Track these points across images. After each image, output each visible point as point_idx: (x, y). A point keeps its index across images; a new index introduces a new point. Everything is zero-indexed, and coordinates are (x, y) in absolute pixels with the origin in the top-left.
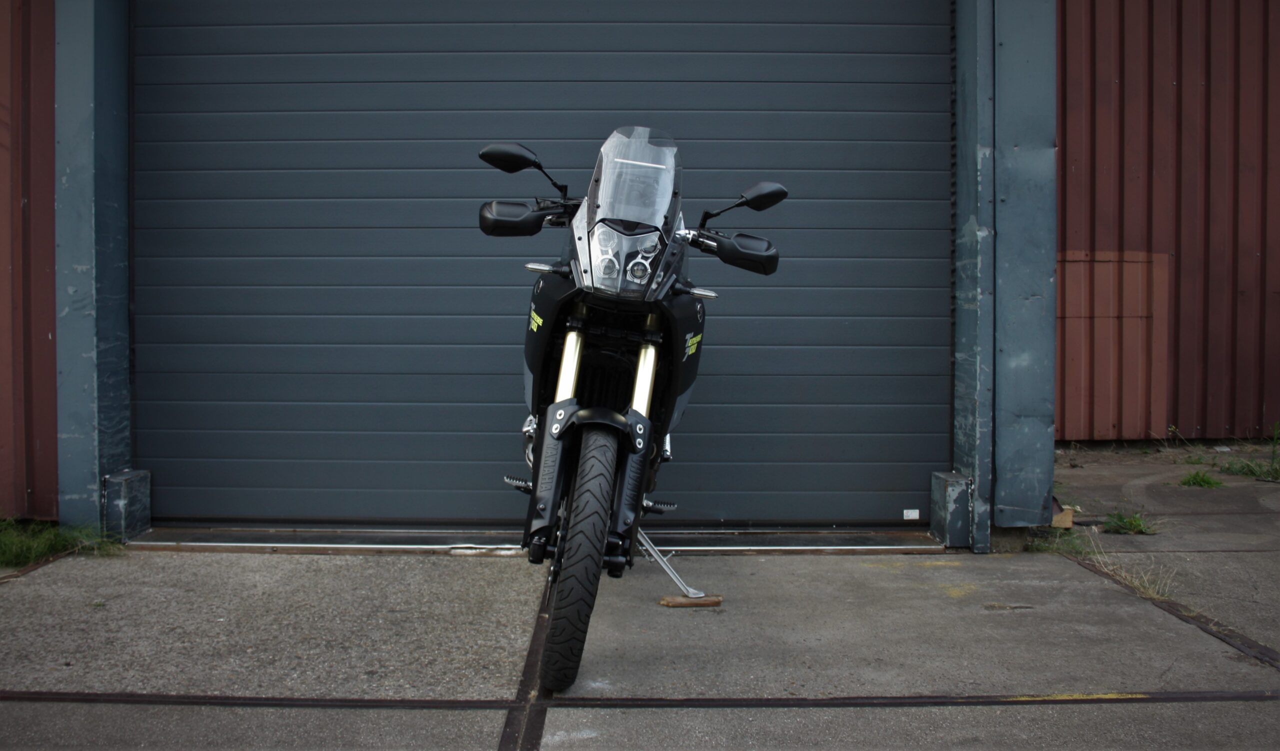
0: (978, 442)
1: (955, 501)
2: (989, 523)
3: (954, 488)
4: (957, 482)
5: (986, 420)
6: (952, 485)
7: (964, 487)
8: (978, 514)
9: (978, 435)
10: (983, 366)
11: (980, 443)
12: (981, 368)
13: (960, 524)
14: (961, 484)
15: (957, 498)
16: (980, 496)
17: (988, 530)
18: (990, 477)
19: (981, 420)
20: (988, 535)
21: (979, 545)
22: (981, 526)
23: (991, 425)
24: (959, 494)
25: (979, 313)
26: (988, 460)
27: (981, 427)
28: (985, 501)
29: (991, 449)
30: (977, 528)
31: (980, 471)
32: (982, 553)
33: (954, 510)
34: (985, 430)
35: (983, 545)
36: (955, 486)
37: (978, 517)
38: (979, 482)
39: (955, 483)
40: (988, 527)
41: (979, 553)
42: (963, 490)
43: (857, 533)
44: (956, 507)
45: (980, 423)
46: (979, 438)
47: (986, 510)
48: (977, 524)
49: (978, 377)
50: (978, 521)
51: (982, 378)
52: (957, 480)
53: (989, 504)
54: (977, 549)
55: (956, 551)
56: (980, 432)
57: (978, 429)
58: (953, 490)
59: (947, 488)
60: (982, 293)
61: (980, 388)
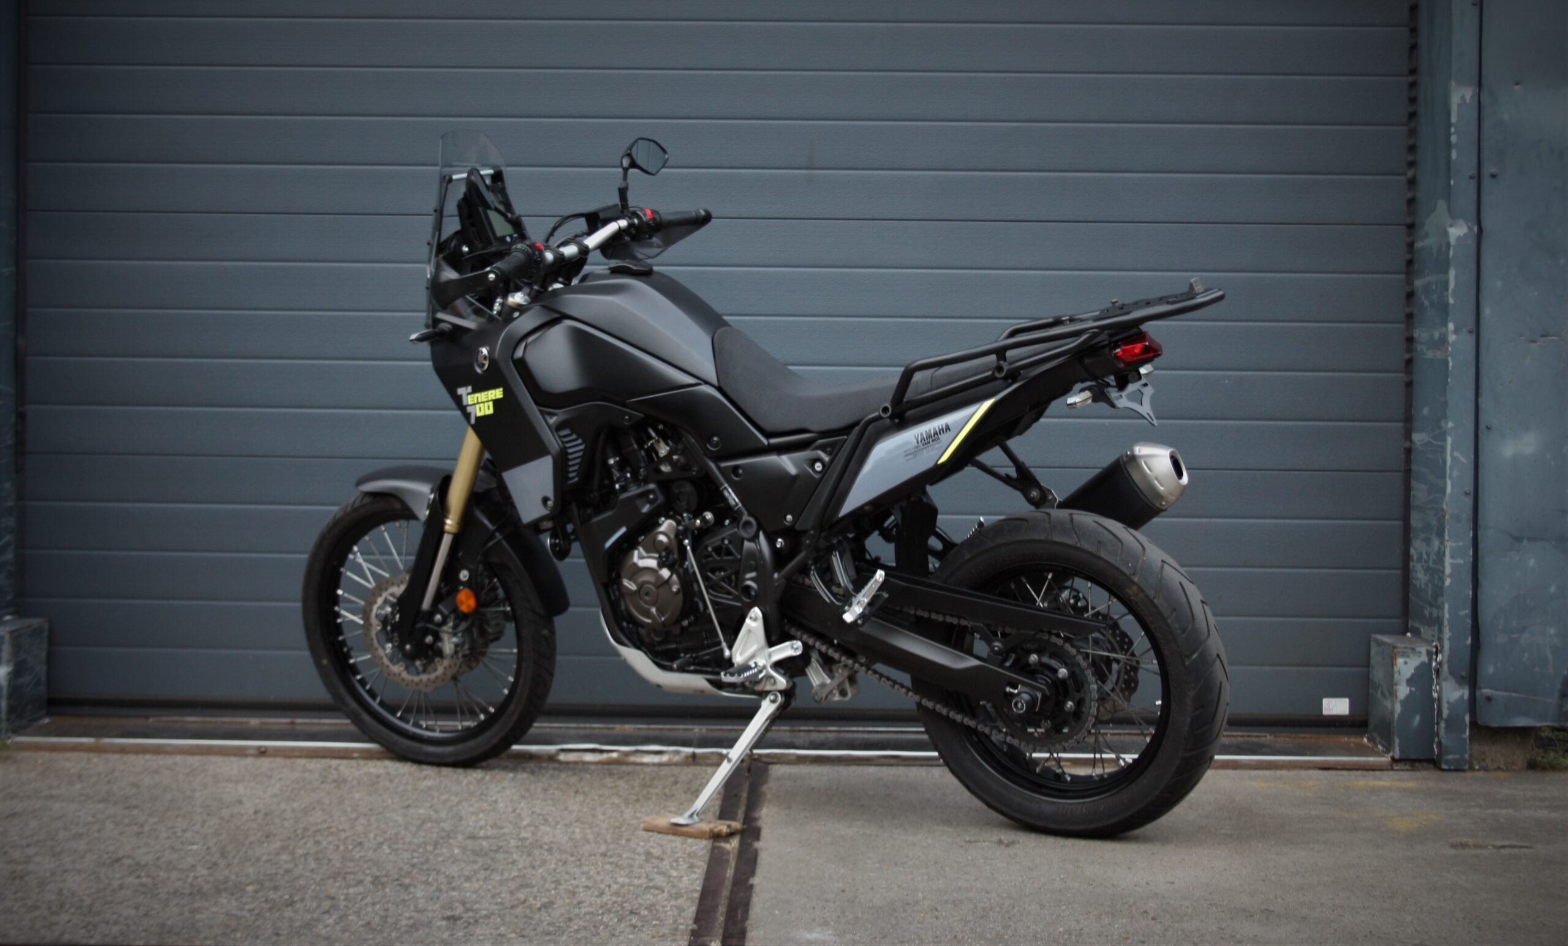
0: (1448, 582)
1: (1409, 682)
2: (1467, 718)
3: (1407, 660)
4: (1413, 649)
5: (1461, 544)
6: (1404, 654)
7: (1425, 658)
8: (1448, 702)
9: (1448, 570)
10: (1456, 454)
11: (1451, 583)
12: (1453, 458)
13: (1417, 720)
14: (1420, 653)
15: (1413, 675)
16: (1452, 673)
17: (1465, 732)
18: (1469, 641)
19: (1454, 545)
20: (1465, 740)
21: (1450, 757)
22: (1453, 724)
23: (1471, 553)
24: (1417, 669)
25: (1451, 364)
26: (1466, 612)
27: (1452, 557)
28: (1461, 681)
29: (1471, 593)
30: (1446, 728)
31: (1451, 630)
32: (1456, 770)
33: (1408, 698)
34: (1461, 561)
35: (1457, 756)
36: (1408, 656)
37: (1449, 709)
38: (1450, 649)
39: (1409, 651)
40: (1466, 725)
41: (1450, 770)
42: (1423, 664)
43: (1242, 736)
44: (1410, 690)
45: (1452, 549)
46: (1451, 576)
47: (1462, 697)
48: (1446, 721)
49: (1448, 472)
50: (1449, 716)
51: (1455, 473)
52: (1412, 646)
53: (1467, 687)
54: (1447, 762)
55: (1412, 766)
56: (1452, 565)
57: (1448, 561)
58: (1406, 663)
59: (1396, 659)
60: (1456, 331)
61: (1452, 490)
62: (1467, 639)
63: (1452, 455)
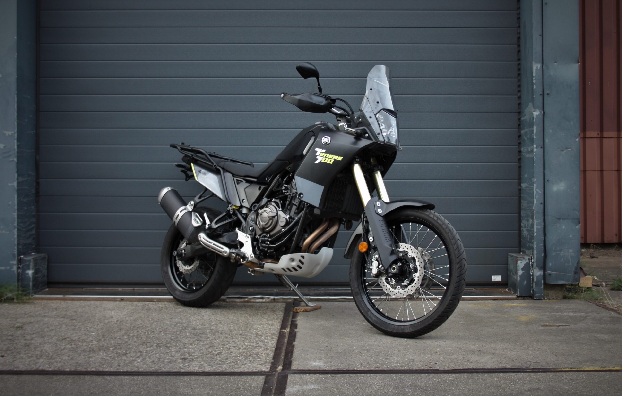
0: (535, 234)
1: (523, 269)
2: (543, 282)
3: (522, 262)
4: (524, 258)
5: (539, 221)
6: (520, 260)
7: (528, 261)
8: (536, 276)
9: (535, 230)
10: (537, 190)
11: (536, 235)
12: (536, 191)
13: (525, 282)
14: (526, 259)
15: (524, 267)
16: (537, 266)
17: (542, 286)
18: (543, 255)
19: (537, 221)
20: (542, 289)
21: (537, 295)
22: (538, 283)
23: (543, 224)
24: (525, 265)
25: (535, 159)
26: (542, 244)
27: (536, 226)
28: (540, 269)
29: (543, 238)
30: (535, 285)
31: (537, 251)
32: (539, 299)
33: (522, 275)
34: (539, 227)
35: (539, 295)
36: (522, 260)
37: (536, 278)
38: (537, 257)
40: (542, 284)
41: (537, 299)
42: (527, 263)
44: (523, 272)
45: (537, 223)
46: (536, 232)
47: (541, 274)
48: (535, 282)
49: (535, 196)
50: (536, 280)
51: (537, 197)
52: (523, 257)
53: (542, 271)
54: (536, 297)
55: (524, 298)
56: (536, 228)
59: (518, 261)
60: (536, 148)
61: (536, 203)
62: (542, 254)
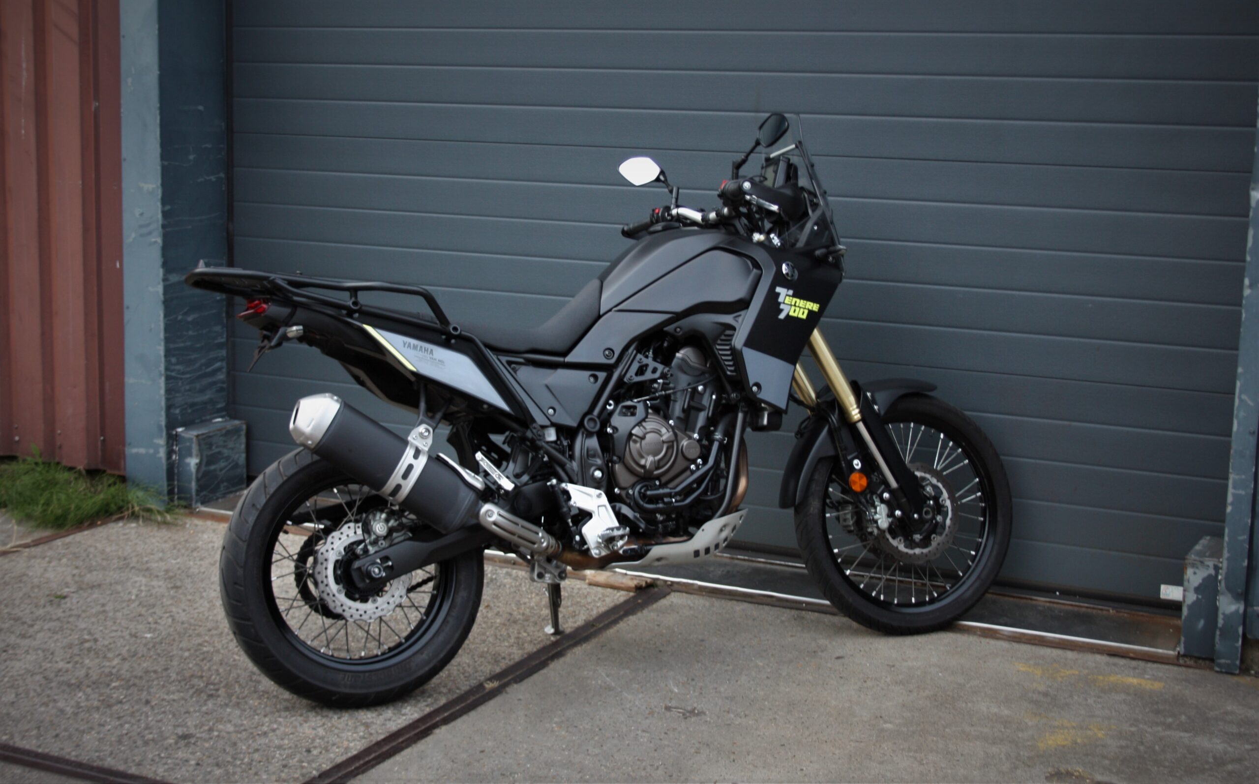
0: (1229, 509)
1: (1197, 590)
2: (1240, 630)
3: (1197, 571)
4: (1202, 562)
5: (1243, 477)
6: (1193, 566)
7: (1212, 571)
8: (1224, 614)
9: (1230, 499)
10: (1244, 397)
11: (1232, 511)
12: (1241, 400)
13: (1201, 624)
14: (1208, 566)
15: (1200, 585)
16: (1229, 588)
17: (1238, 641)
18: (1245, 563)
19: (1237, 477)
20: (1237, 648)
21: (1223, 661)
22: (1227, 632)
23: (1252, 486)
24: (1204, 580)
25: (1244, 315)
26: (1245, 537)
27: (1234, 488)
28: (1237, 597)
29: (1249, 521)
30: (1220, 635)
31: (1229, 552)
32: (1227, 673)
33: (1194, 603)
34: (1242, 492)
35: (1228, 662)
36: (1197, 568)
37: (1223, 619)
38: (1228, 568)
39: (1199, 563)
40: (1239, 635)
41: (1221, 672)
42: (1210, 576)
43: (1087, 608)
44: (1197, 598)
45: (1235, 481)
46: (1232, 504)
47: (1237, 611)
48: (1221, 629)
49: (1235, 412)
50: (1223, 625)
51: (1242, 414)
52: (1202, 559)
53: (1243, 603)
54: (1219, 665)
55: (1196, 662)
56: (1234, 495)
57: (1231, 491)
58: (1195, 573)
59: (1186, 568)
60: (1251, 286)
61: (1238, 429)
62: (1244, 561)
63: (1240, 398)
